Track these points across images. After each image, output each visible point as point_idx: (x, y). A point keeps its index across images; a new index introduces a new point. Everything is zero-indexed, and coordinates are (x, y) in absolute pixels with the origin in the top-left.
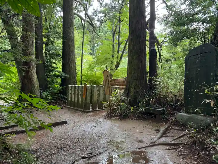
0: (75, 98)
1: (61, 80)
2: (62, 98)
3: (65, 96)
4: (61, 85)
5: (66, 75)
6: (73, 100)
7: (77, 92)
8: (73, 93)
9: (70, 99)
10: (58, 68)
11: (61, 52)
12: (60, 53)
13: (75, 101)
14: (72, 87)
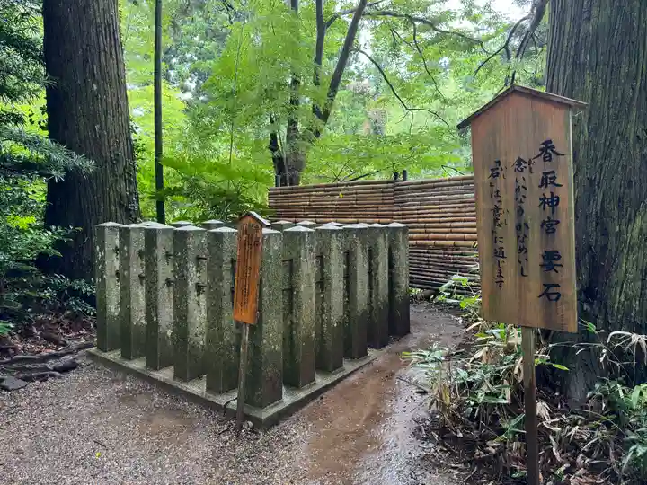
0: (152, 307)
1: (45, 187)
2: (60, 293)
3: (80, 285)
4: (52, 216)
5: (78, 161)
6: (139, 317)
7: (165, 270)
8: (137, 269)
9: (113, 309)
10: (23, 121)
11: (34, 29)
12: (30, 34)
13: (152, 325)
14: (125, 234)
